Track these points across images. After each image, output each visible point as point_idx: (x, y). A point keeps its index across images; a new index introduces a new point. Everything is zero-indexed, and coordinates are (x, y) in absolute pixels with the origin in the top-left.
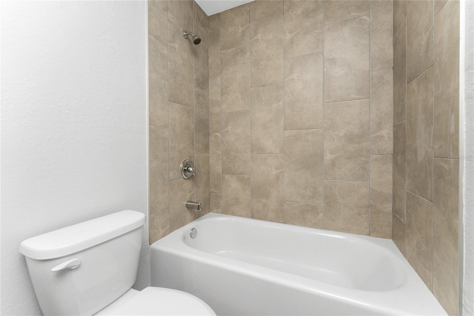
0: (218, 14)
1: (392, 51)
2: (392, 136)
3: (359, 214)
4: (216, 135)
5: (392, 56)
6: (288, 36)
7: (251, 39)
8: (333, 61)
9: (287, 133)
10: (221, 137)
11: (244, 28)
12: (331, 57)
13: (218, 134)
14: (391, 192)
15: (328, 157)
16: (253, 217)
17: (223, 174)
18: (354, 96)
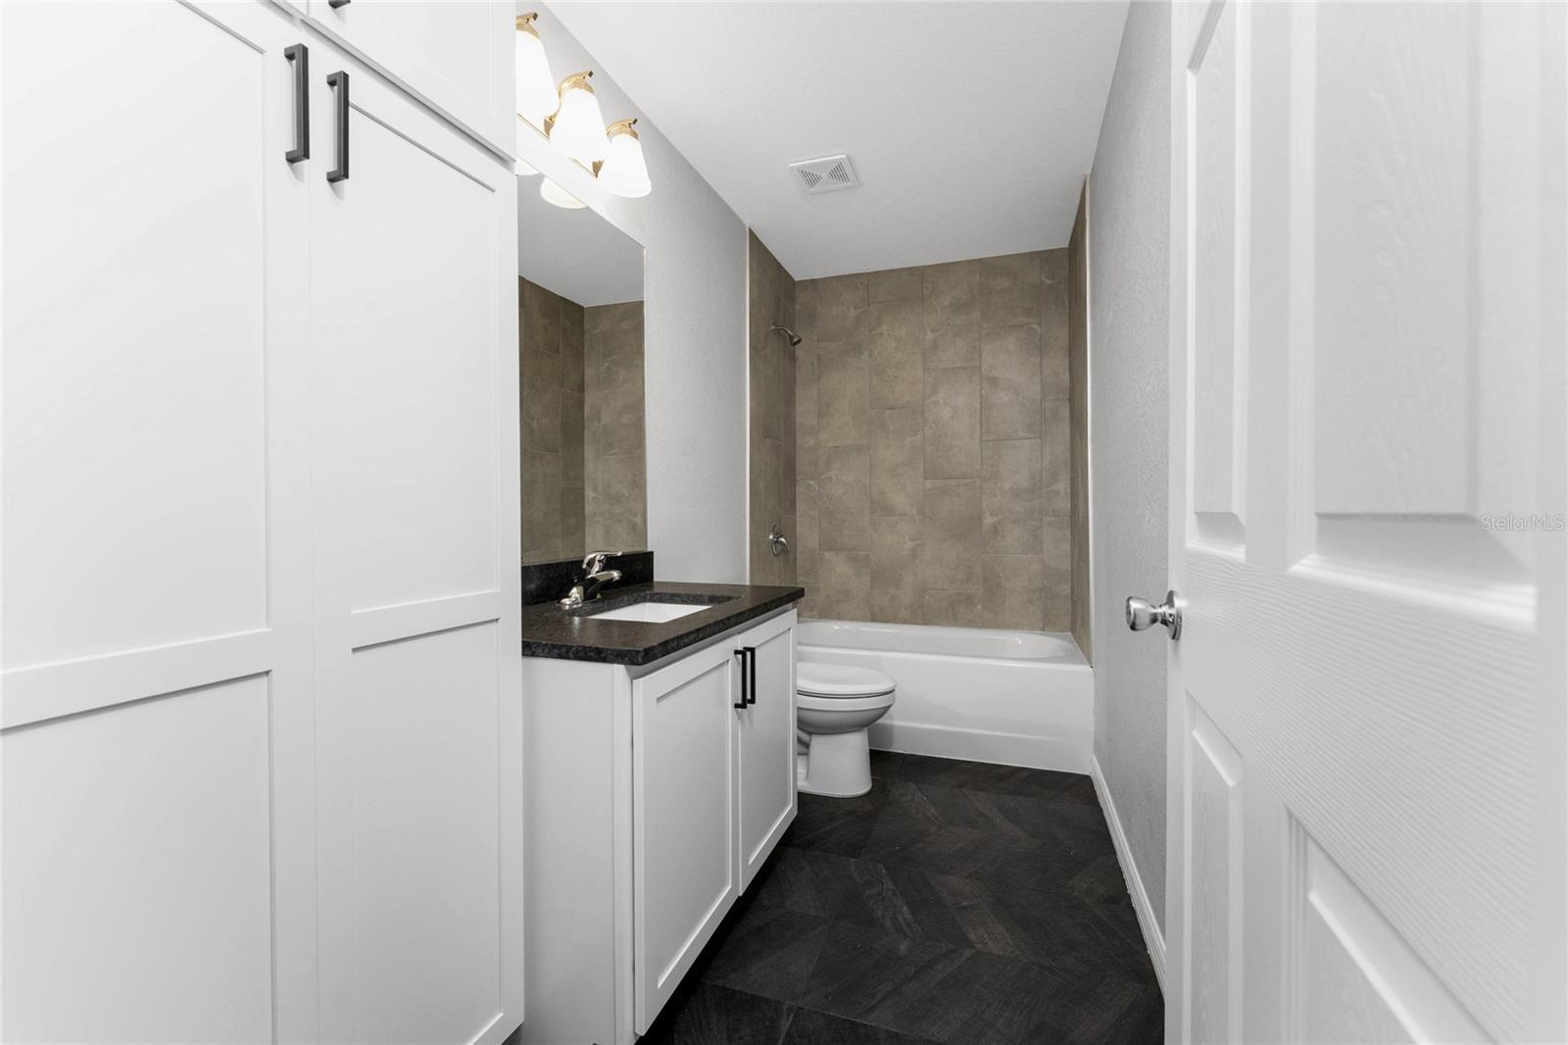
0: (813, 281)
1: (1067, 376)
2: (1069, 491)
3: (1031, 601)
4: (809, 485)
5: (1068, 383)
6: (930, 336)
7: (870, 331)
8: (993, 381)
9: (929, 484)
10: (817, 487)
11: (860, 311)
12: (990, 375)
13: (812, 483)
14: (1069, 568)
15: (988, 521)
16: (874, 619)
17: (820, 550)
18: (1021, 434)
